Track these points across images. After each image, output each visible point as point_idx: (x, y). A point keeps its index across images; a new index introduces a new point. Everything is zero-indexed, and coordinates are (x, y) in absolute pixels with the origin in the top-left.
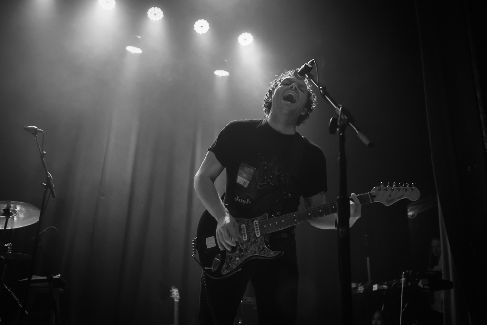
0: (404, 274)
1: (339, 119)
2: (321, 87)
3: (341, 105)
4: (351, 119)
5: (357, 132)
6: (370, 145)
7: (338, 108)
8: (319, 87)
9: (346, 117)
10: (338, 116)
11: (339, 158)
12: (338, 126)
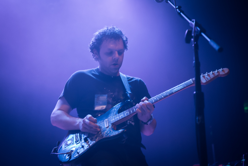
0: (244, 156)
1: (193, 30)
2: (177, 7)
3: (194, 20)
4: (203, 30)
5: (209, 40)
6: (220, 50)
7: (192, 22)
8: (176, 7)
9: (199, 29)
10: (192, 28)
11: (194, 62)
12: (192, 37)
